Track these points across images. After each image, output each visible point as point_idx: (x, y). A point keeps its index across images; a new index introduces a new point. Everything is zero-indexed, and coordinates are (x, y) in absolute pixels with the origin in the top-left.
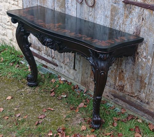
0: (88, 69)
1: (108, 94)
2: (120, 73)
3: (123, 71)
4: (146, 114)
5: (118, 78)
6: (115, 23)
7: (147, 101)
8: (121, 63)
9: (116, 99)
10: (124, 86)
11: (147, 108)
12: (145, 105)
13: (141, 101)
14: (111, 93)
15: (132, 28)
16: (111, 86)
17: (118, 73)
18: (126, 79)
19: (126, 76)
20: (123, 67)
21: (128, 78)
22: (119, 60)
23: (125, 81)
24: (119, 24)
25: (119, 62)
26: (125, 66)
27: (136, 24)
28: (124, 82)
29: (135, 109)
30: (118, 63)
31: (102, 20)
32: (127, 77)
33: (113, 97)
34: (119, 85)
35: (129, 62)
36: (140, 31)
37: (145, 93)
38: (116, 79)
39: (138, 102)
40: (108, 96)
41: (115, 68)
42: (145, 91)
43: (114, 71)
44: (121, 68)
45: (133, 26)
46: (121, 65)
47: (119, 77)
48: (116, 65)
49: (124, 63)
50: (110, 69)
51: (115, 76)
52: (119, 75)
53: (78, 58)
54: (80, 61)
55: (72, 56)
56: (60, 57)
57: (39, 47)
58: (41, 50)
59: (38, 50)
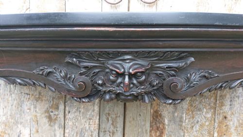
2: (220, 123)
3: (225, 118)
5: (216, 135)
8: (222, 102)
17: (216, 125)
18: (232, 130)
19: (233, 124)
20: (226, 108)
21: (236, 127)
22: (218, 98)
23: (231, 134)
25: (218, 102)
26: (231, 105)
30: (215, 104)
32: (235, 124)
35: (237, 95)
41: (209, 115)
43: (207, 123)
44: (221, 111)
46: (222, 105)
47: (218, 132)
48: (211, 108)
49: (229, 101)
50: (198, 122)
51: (209, 133)
52: (219, 127)
53: (108, 126)
54: (113, 133)
55: (92, 129)
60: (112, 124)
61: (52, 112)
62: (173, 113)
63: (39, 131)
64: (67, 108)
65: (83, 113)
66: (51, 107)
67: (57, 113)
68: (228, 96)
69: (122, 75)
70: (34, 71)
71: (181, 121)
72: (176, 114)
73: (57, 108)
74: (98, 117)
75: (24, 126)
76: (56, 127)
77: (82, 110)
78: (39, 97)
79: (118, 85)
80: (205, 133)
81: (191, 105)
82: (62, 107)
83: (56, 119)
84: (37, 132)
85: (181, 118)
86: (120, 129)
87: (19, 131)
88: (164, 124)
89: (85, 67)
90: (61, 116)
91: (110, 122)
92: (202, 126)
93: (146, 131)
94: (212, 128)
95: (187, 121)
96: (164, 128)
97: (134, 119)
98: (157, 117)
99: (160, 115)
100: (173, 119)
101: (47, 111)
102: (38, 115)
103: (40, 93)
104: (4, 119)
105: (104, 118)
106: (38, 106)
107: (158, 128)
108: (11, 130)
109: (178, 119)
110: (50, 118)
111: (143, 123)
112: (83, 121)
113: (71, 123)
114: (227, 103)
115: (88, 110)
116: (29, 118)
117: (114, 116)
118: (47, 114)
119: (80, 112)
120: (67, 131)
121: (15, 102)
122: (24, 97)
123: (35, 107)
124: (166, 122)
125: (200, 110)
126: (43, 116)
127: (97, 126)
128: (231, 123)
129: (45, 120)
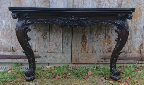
0: (79, 46)
1: (98, 60)
2: (108, 39)
3: (110, 37)
4: (130, 61)
5: (106, 43)
6: (102, 4)
7: (129, 51)
9: (106, 60)
10: (111, 48)
11: (130, 56)
12: (128, 54)
13: (126, 53)
14: (101, 57)
15: (115, 4)
16: (101, 52)
18: (112, 42)
20: (110, 34)
23: (112, 43)
24: (105, 4)
25: (107, 31)
27: (118, 1)
28: (112, 45)
29: (121, 60)
31: (91, 4)
33: (103, 60)
34: (107, 49)
36: (121, 5)
37: (128, 46)
38: (104, 45)
39: (124, 55)
40: (98, 61)
41: (103, 36)
42: (128, 44)
43: (103, 39)
44: (108, 35)
45: (115, 3)
46: (108, 32)
48: (104, 34)
49: (111, 31)
50: (99, 39)
51: (104, 43)
52: (107, 41)
53: (66, 41)
54: (68, 43)
55: (60, 42)
56: (44, 47)
57: (12, 47)
58: (16, 50)
59: (11, 51)
60: (67, 40)
61: (44, 35)
62: (90, 36)
64: (50, 34)
65: (56, 36)
66: (44, 34)
67: (46, 36)
68: (110, 29)
69: (72, 21)
70: (50, 20)
71: (93, 39)
72: (91, 36)
73: (46, 34)
74: (62, 38)
75: (33, 41)
76: (46, 41)
77: (56, 35)
78: (39, 30)
79: (71, 23)
80: (102, 43)
81: (97, 33)
82: (48, 34)
83: (46, 38)
84: (39, 43)
85: (93, 37)
86: (70, 42)
88: (87, 40)
89: (63, 19)
90: (48, 37)
91: (67, 39)
92: (101, 40)
93: (80, 42)
94: (105, 41)
95: (95, 38)
96: (87, 41)
97: (75, 38)
98: (84, 37)
99: (85, 36)
100: (90, 38)
101: (42, 35)
102: (39, 37)
103: (40, 28)
105: (64, 38)
106: (39, 33)
107: (84, 41)
109: (92, 38)
110: (43, 38)
111: (79, 39)
112: (56, 39)
113: (51, 40)
114: (110, 32)
115: (58, 35)
116: (35, 38)
117: (68, 37)
118: (42, 36)
119: (55, 35)
120: (50, 43)
122: (33, 30)
123: (38, 34)
124: (88, 39)
125: (100, 34)
126: (41, 37)
127: (62, 41)
128: (112, 39)
129: (42, 39)
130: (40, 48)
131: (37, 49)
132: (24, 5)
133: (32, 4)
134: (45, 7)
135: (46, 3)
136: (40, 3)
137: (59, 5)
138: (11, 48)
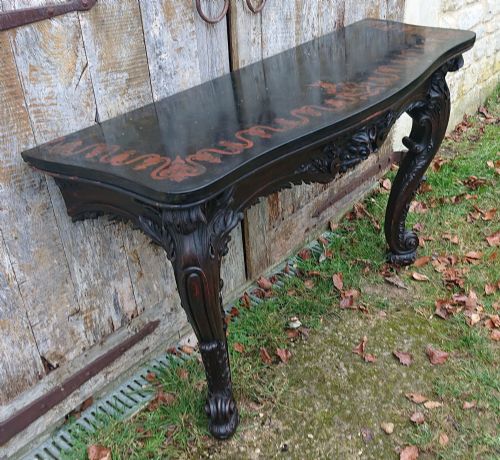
0: (263, 212)
1: (307, 226)
4: (361, 186)
14: (311, 215)
27: (336, 2)
33: (315, 221)
56: (163, 280)
57: (43, 358)
58: (61, 357)
59: (40, 378)
63: (144, 272)
75: (120, 279)
84: (141, 274)
87: (112, 292)
102: (137, 248)
104: (85, 286)
108: (100, 299)
110: (155, 244)
116: (124, 262)
118: (149, 241)
121: (98, 247)
122: (111, 231)
123: (131, 239)
129: (149, 251)
130: (149, 290)
131: (139, 300)
132: (46, 132)
133: (82, 114)
134: (137, 104)
135: (139, 85)
136: (113, 95)
137: (187, 74)
138: (40, 362)
